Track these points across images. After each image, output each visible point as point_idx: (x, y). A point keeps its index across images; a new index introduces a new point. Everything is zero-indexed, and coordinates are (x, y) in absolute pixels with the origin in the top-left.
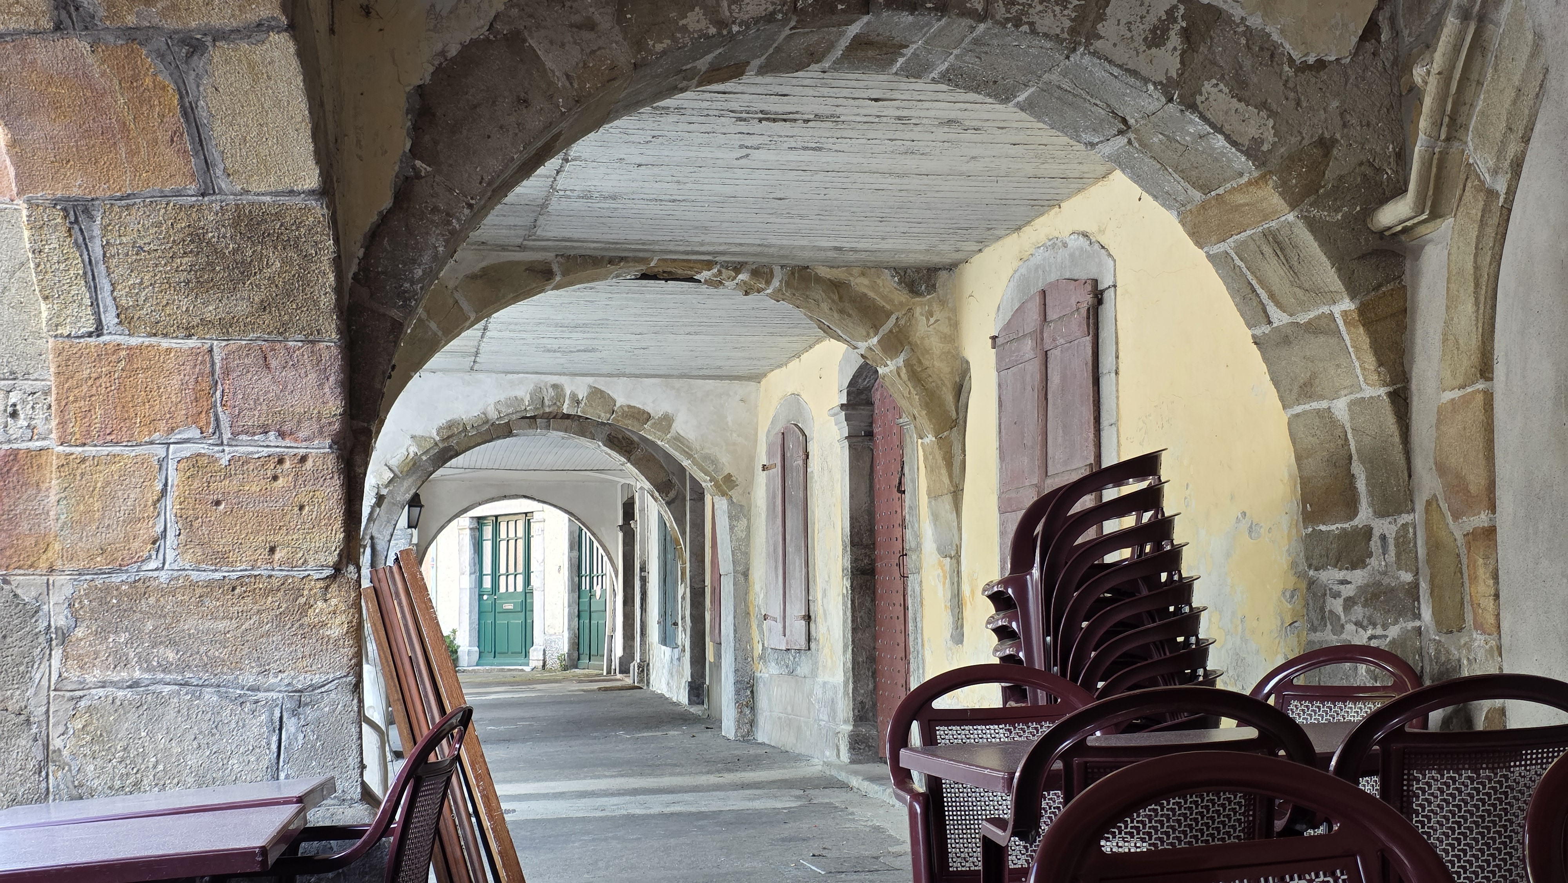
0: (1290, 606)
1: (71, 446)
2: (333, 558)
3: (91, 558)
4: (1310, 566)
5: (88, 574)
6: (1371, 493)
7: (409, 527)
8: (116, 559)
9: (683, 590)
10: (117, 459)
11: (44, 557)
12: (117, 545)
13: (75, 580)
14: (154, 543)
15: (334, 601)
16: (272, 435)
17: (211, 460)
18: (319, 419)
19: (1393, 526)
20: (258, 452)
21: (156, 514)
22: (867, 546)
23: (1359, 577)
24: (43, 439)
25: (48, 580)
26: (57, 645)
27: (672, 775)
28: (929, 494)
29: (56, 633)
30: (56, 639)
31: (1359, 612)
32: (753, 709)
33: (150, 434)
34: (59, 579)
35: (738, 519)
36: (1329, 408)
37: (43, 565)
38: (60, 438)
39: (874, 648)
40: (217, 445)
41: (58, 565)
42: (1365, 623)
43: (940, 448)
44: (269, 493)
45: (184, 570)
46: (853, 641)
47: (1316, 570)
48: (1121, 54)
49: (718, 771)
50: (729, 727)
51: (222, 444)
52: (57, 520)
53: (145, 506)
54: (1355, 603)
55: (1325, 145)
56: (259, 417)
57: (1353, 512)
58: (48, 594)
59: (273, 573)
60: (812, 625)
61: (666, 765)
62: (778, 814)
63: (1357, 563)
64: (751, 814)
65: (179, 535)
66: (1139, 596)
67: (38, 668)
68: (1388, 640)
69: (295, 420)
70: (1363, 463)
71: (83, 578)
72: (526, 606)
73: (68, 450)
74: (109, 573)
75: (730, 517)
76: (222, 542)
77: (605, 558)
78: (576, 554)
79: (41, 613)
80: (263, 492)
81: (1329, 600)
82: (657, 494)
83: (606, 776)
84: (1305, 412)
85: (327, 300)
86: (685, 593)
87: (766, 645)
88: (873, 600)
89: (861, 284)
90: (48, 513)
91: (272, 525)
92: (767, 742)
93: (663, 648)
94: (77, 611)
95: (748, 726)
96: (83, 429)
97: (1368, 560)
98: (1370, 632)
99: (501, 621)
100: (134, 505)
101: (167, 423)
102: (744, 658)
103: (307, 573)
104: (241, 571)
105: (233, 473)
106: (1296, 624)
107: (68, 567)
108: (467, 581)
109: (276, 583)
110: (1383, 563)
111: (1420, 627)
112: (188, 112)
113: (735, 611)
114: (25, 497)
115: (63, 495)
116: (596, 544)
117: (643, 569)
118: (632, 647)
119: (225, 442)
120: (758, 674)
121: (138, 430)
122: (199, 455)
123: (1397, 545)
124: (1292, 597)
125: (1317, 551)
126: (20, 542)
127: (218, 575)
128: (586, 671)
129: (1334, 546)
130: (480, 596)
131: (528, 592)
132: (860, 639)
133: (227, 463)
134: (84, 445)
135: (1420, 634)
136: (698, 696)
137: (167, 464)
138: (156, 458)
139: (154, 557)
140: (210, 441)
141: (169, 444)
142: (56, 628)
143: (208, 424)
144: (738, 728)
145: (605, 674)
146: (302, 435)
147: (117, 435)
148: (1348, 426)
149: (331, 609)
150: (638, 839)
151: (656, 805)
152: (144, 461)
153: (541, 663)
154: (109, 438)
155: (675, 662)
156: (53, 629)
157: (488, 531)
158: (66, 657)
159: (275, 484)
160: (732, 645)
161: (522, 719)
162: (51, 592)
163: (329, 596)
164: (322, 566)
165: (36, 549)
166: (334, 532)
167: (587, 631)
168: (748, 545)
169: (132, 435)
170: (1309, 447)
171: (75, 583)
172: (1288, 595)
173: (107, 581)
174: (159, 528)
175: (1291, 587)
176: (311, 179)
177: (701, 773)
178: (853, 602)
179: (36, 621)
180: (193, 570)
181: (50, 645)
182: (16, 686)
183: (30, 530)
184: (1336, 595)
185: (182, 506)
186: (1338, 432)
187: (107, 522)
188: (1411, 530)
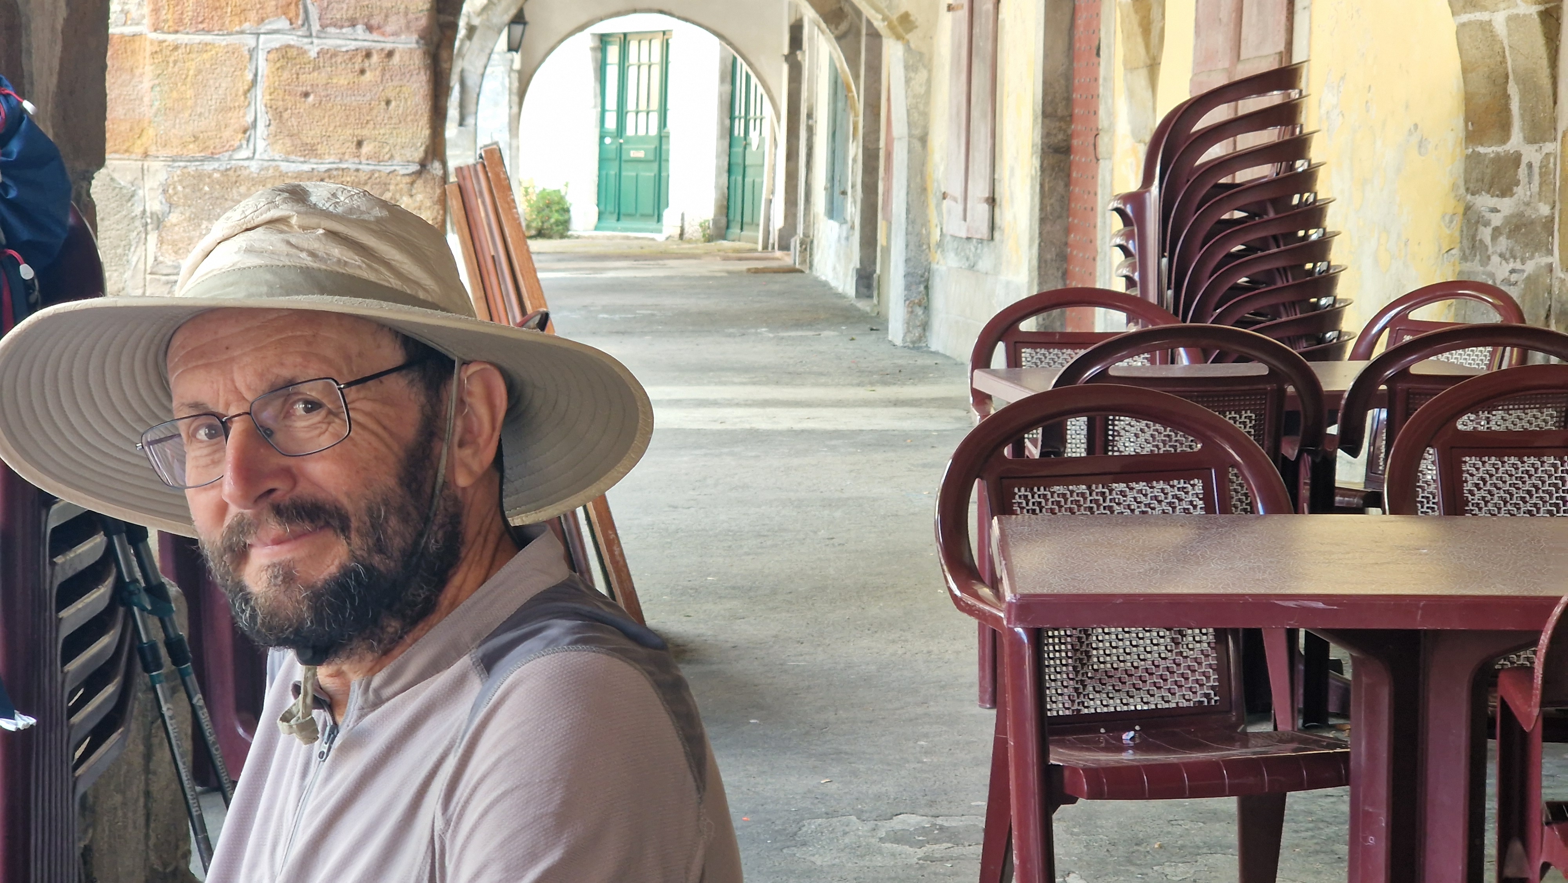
0: (1448, 232)
1: (164, 33)
2: (419, 154)
3: (184, 145)
4: (1467, 189)
5: (181, 161)
6: (1522, 116)
7: (510, 49)
8: (208, 147)
9: (854, 150)
10: (209, 47)
11: (139, 142)
12: (209, 134)
13: (169, 166)
14: (245, 132)
15: (419, 197)
16: (360, 28)
17: (300, 51)
18: (406, 14)
19: (1538, 154)
20: (346, 46)
21: (246, 104)
22: (1062, 119)
23: (1507, 206)
24: (137, 24)
25: (143, 165)
26: (152, 230)
27: (816, 385)
28: (1125, 65)
29: (151, 218)
30: (152, 223)
31: (1503, 243)
32: (927, 308)
33: (241, 23)
34: (154, 165)
35: (915, 70)
36: (1490, 21)
37: (138, 150)
38: (154, 25)
39: (1066, 244)
40: (306, 37)
41: (152, 151)
42: (1508, 256)
43: (1136, 12)
44: (356, 87)
45: (274, 160)
46: (1041, 234)
47: (1473, 194)
49: (872, 384)
50: (895, 330)
51: (311, 36)
52: (151, 106)
53: (236, 96)
54: (1501, 234)
56: (347, 10)
57: (1505, 137)
58: (143, 179)
59: (360, 167)
60: (997, 210)
61: (810, 373)
62: (928, 436)
63: (1506, 192)
64: (894, 436)
65: (269, 125)
66: (1266, 217)
67: (135, 252)
68: (1525, 275)
69: (383, 15)
70: (1517, 83)
71: (177, 164)
72: (660, 157)
73: (161, 37)
74: (202, 161)
75: (907, 68)
76: (310, 135)
77: (765, 97)
78: (727, 87)
79: (136, 198)
80: (351, 85)
81: (1481, 228)
82: (823, 25)
83: (734, 383)
84: (1470, 23)
86: (856, 155)
87: (944, 230)
88: (1067, 185)
90: (142, 99)
91: (359, 119)
92: (941, 351)
93: (831, 222)
94: (171, 197)
95: (920, 329)
96: (176, 16)
97: (1515, 188)
98: (1511, 265)
99: (628, 173)
100: (225, 94)
101: (257, 13)
102: (918, 244)
103: (393, 168)
104: (330, 163)
105: (321, 65)
106: (1453, 252)
107: (163, 153)
109: (363, 177)
110: (1528, 193)
111: (1551, 264)
113: (909, 186)
114: (119, 81)
115: (157, 82)
116: (754, 80)
117: (810, 116)
118: (795, 215)
119: (314, 34)
120: (934, 266)
121: (229, 19)
122: (289, 46)
123: (1540, 174)
124: (1451, 222)
125: (1474, 175)
126: (115, 126)
127: (306, 167)
128: (737, 245)
129: (1489, 170)
130: (602, 138)
131: (662, 138)
132: (1048, 232)
133: (316, 55)
134: (176, 32)
135: (1551, 271)
136: (869, 287)
137: (257, 54)
138: (247, 48)
139: (245, 146)
140: (300, 33)
141: (258, 34)
142: (152, 214)
143: (297, 15)
144: (908, 331)
145: (760, 248)
146: (389, 29)
147: (209, 24)
148: (1506, 43)
149: (417, 204)
150: (757, 457)
151: (787, 420)
152: (233, 51)
153: (678, 231)
154: (201, 26)
155: (843, 242)
156: (148, 214)
157: (613, 52)
158: (161, 241)
159: (363, 78)
160: (904, 227)
161: (643, 306)
162: (146, 177)
163: (414, 191)
164: (408, 162)
165: (131, 134)
166: (420, 128)
167: (739, 191)
168: (927, 103)
169: (223, 24)
170: (1473, 60)
171: (169, 169)
172: (1447, 219)
173: (199, 168)
174: (250, 119)
175: (1450, 211)
177: (852, 385)
178: (1042, 186)
179: (132, 205)
180: (282, 161)
181: (146, 230)
182: (114, 268)
183: (125, 115)
184: (1487, 224)
185: (272, 97)
186: (1497, 48)
187: (199, 110)
188: (1552, 160)
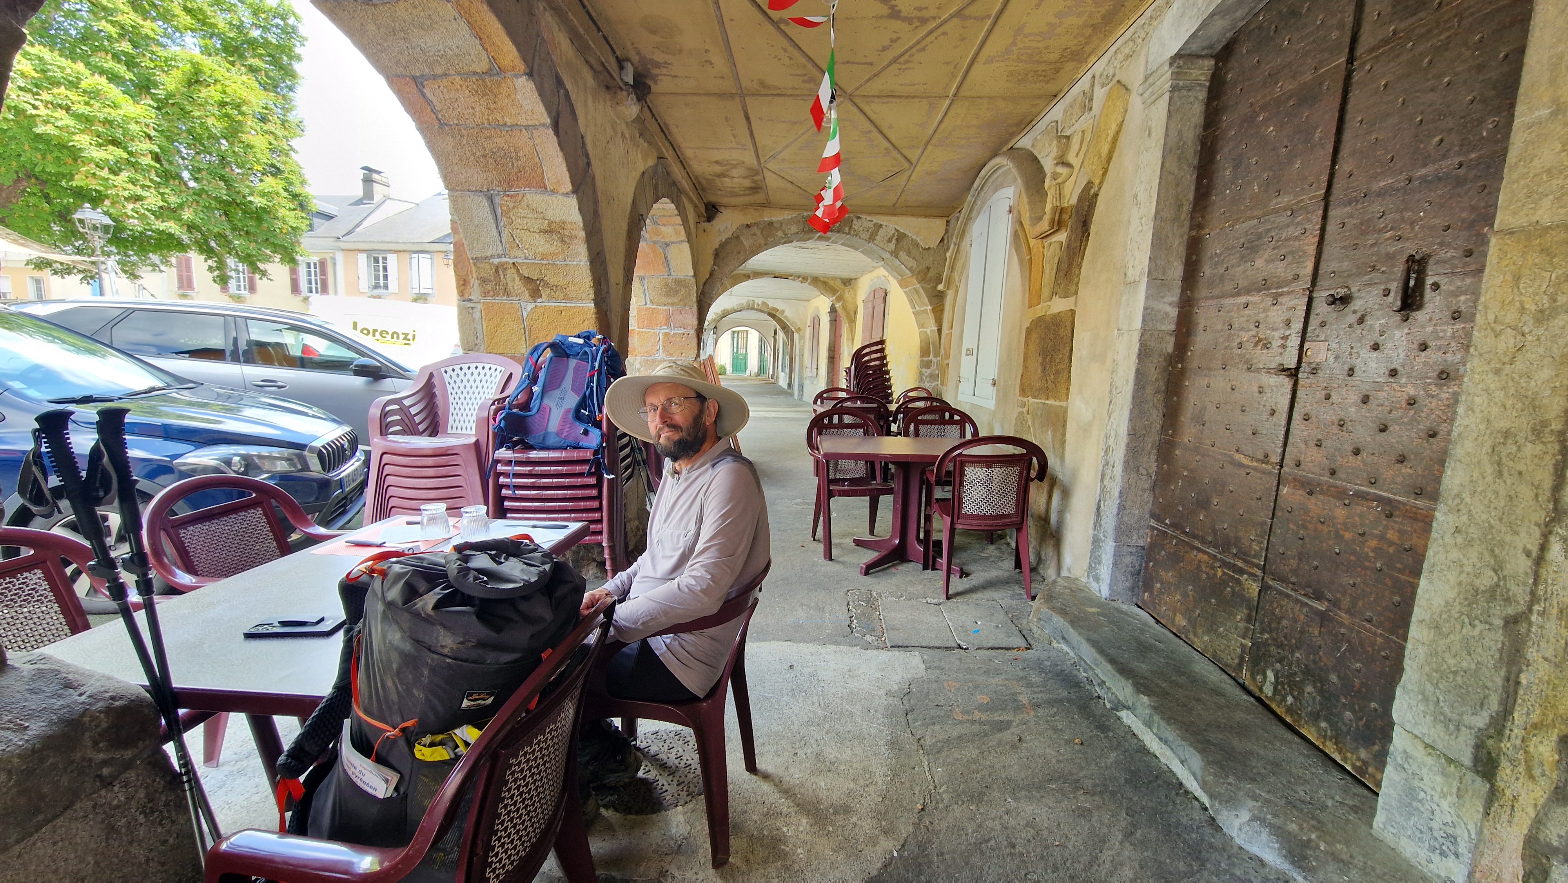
0: (916, 377)
2: (695, 355)
3: (644, 353)
6: (933, 352)
7: (714, 335)
8: (649, 354)
9: (788, 357)
10: (650, 332)
11: (635, 353)
12: (650, 351)
14: (657, 351)
16: (682, 329)
17: (669, 333)
18: (692, 325)
19: (936, 360)
20: (679, 333)
21: (658, 345)
22: (833, 351)
27: (780, 408)
28: (847, 340)
31: (928, 379)
32: (803, 392)
33: (656, 327)
35: (801, 340)
36: (926, 331)
38: (638, 327)
39: (833, 378)
42: (928, 382)
44: (682, 341)
46: (828, 376)
47: (922, 369)
48: (881, 244)
49: (791, 408)
50: (796, 396)
54: (927, 377)
55: (928, 269)
56: (680, 325)
57: (929, 356)
60: (818, 371)
63: (929, 368)
65: (663, 349)
66: (877, 373)
68: (930, 386)
69: (687, 326)
70: (932, 345)
72: (746, 358)
73: (639, 330)
74: (648, 357)
75: (799, 340)
76: (671, 352)
77: (769, 345)
78: (760, 344)
80: (680, 341)
82: (781, 330)
83: (766, 407)
85: (695, 299)
86: (788, 359)
87: (807, 375)
88: (834, 366)
89: (831, 283)
91: (682, 348)
92: (806, 401)
93: (783, 373)
94: (641, 365)
95: (801, 396)
96: (643, 325)
97: (931, 367)
98: (928, 384)
99: (739, 361)
100: (653, 343)
101: (660, 325)
102: (801, 378)
105: (674, 336)
107: (640, 355)
108: (729, 350)
110: (933, 368)
112: (666, 258)
113: (799, 365)
115: (638, 340)
116: (766, 342)
117: (778, 350)
118: (775, 371)
119: (672, 330)
120: (805, 383)
122: (667, 332)
125: (922, 365)
128: (762, 377)
129: (925, 364)
130: (733, 353)
131: (747, 353)
133: (673, 334)
134: (643, 329)
136: (790, 387)
137: (660, 334)
138: (658, 333)
139: (657, 354)
140: (669, 329)
141: (660, 330)
143: (669, 326)
144: (799, 397)
145: (767, 378)
146: (688, 329)
147: (650, 327)
148: (930, 336)
150: (767, 423)
151: (773, 415)
152: (655, 333)
153: (749, 374)
154: (648, 327)
155: (785, 377)
157: (736, 335)
159: (683, 339)
160: (798, 374)
166: (695, 350)
167: (763, 366)
168: (804, 347)
169: (653, 327)
170: (922, 340)
171: (641, 359)
172: (916, 374)
174: (658, 348)
175: (917, 372)
176: (692, 274)
177: (788, 408)
178: (828, 366)
184: (924, 375)
185: (663, 343)
186: (928, 337)
187: (647, 346)
